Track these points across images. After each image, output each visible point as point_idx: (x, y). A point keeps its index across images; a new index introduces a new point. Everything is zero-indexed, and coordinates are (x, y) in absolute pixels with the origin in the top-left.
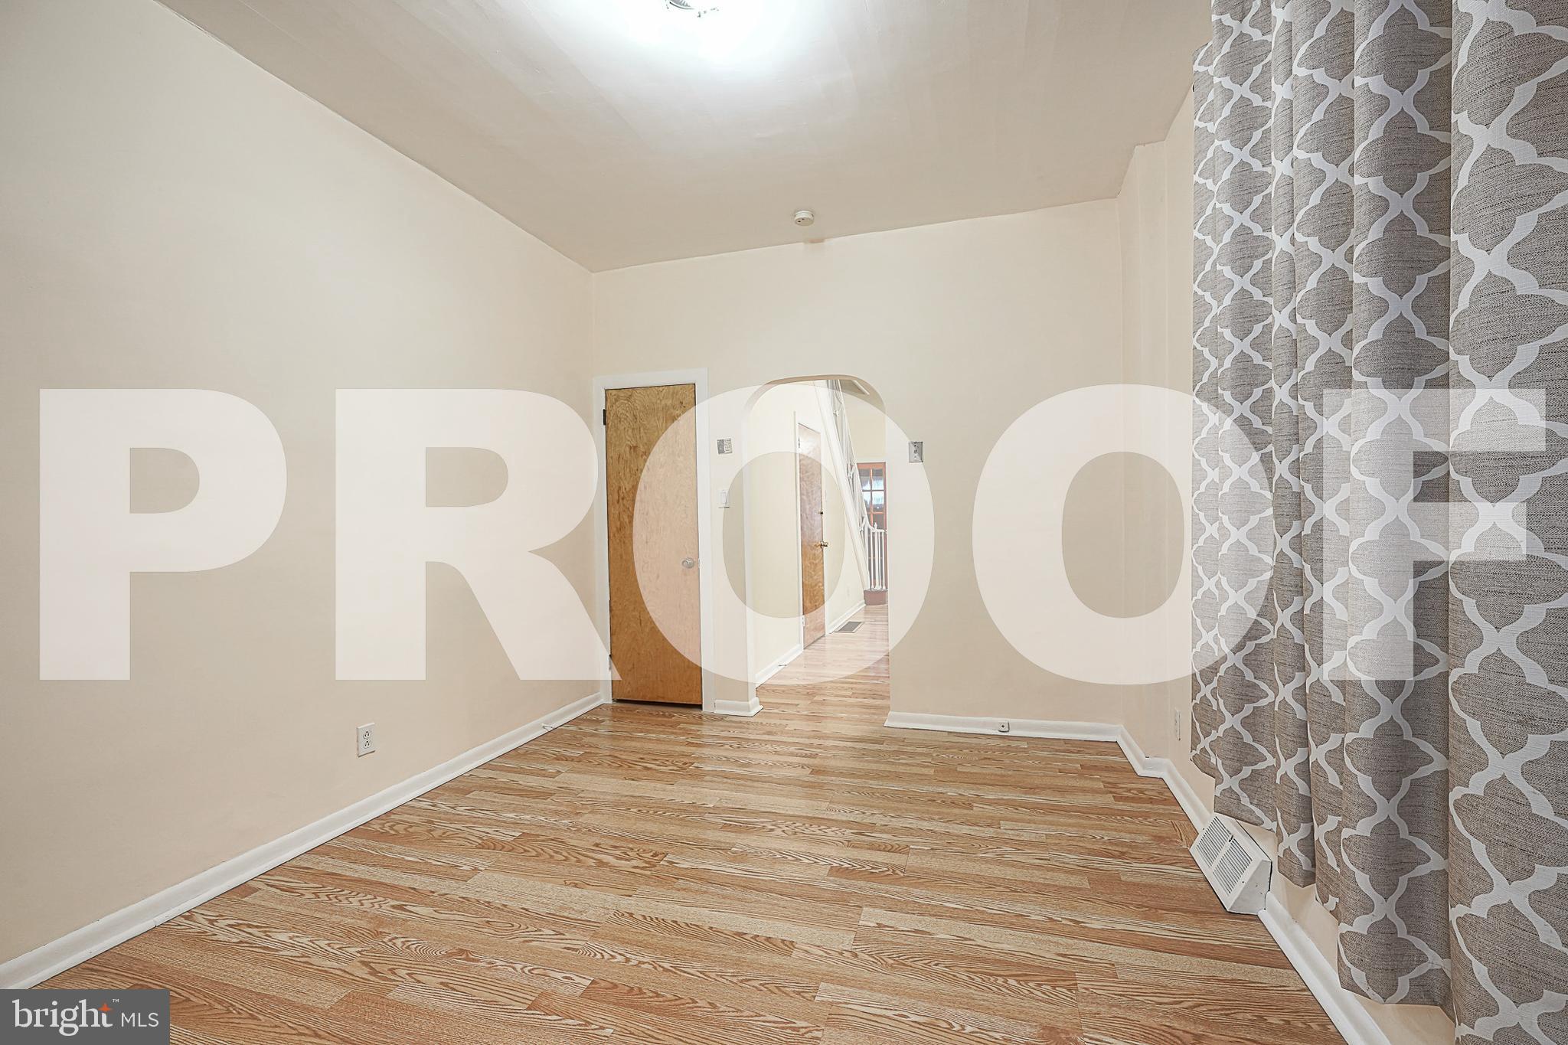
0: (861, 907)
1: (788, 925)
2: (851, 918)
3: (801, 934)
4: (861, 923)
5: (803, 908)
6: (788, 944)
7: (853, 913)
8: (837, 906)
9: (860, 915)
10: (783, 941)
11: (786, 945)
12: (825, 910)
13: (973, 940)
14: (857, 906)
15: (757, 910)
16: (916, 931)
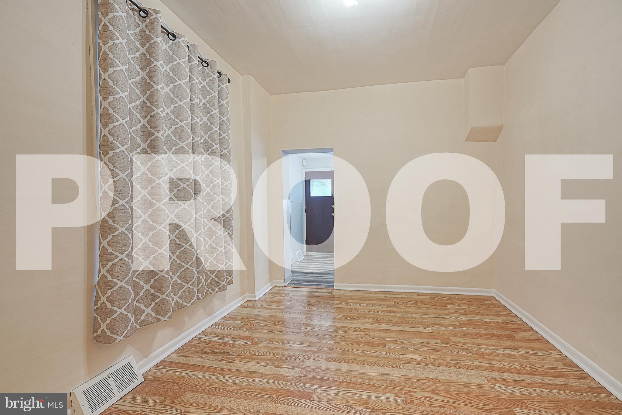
0: (299, 376)
1: (329, 367)
2: (304, 371)
3: (324, 364)
4: (300, 369)
5: (324, 375)
6: (328, 361)
7: (303, 373)
8: (309, 376)
9: (300, 373)
10: (330, 361)
11: (329, 360)
12: (314, 374)
13: (260, 366)
14: (301, 376)
15: (343, 372)
16: (280, 368)
